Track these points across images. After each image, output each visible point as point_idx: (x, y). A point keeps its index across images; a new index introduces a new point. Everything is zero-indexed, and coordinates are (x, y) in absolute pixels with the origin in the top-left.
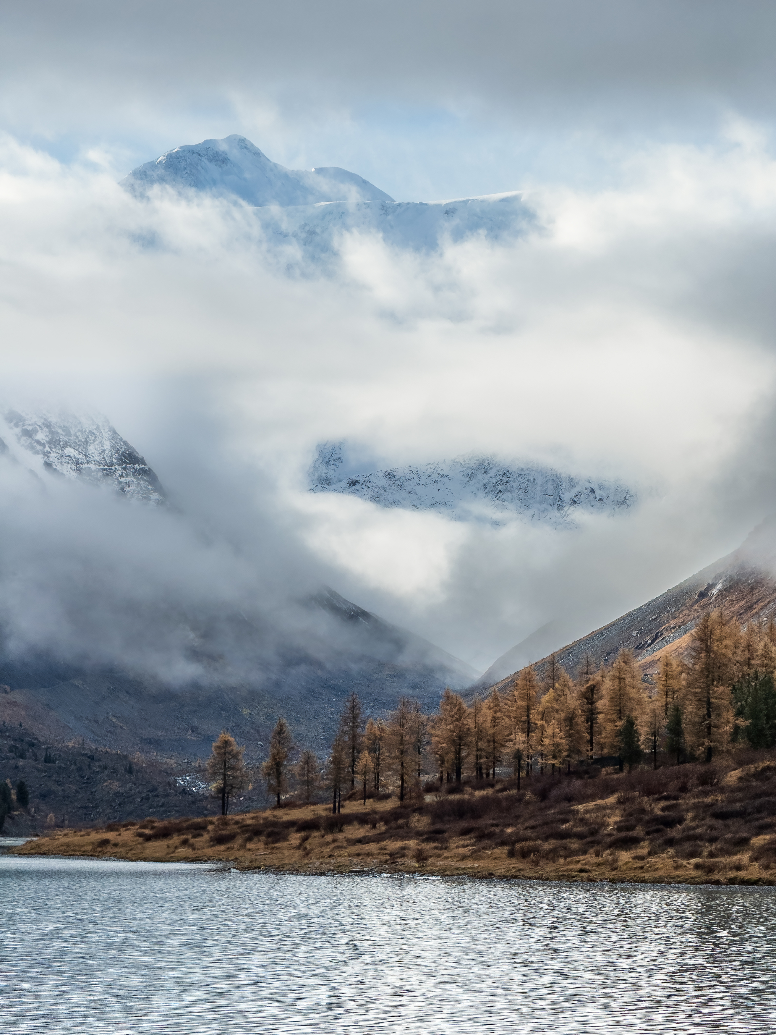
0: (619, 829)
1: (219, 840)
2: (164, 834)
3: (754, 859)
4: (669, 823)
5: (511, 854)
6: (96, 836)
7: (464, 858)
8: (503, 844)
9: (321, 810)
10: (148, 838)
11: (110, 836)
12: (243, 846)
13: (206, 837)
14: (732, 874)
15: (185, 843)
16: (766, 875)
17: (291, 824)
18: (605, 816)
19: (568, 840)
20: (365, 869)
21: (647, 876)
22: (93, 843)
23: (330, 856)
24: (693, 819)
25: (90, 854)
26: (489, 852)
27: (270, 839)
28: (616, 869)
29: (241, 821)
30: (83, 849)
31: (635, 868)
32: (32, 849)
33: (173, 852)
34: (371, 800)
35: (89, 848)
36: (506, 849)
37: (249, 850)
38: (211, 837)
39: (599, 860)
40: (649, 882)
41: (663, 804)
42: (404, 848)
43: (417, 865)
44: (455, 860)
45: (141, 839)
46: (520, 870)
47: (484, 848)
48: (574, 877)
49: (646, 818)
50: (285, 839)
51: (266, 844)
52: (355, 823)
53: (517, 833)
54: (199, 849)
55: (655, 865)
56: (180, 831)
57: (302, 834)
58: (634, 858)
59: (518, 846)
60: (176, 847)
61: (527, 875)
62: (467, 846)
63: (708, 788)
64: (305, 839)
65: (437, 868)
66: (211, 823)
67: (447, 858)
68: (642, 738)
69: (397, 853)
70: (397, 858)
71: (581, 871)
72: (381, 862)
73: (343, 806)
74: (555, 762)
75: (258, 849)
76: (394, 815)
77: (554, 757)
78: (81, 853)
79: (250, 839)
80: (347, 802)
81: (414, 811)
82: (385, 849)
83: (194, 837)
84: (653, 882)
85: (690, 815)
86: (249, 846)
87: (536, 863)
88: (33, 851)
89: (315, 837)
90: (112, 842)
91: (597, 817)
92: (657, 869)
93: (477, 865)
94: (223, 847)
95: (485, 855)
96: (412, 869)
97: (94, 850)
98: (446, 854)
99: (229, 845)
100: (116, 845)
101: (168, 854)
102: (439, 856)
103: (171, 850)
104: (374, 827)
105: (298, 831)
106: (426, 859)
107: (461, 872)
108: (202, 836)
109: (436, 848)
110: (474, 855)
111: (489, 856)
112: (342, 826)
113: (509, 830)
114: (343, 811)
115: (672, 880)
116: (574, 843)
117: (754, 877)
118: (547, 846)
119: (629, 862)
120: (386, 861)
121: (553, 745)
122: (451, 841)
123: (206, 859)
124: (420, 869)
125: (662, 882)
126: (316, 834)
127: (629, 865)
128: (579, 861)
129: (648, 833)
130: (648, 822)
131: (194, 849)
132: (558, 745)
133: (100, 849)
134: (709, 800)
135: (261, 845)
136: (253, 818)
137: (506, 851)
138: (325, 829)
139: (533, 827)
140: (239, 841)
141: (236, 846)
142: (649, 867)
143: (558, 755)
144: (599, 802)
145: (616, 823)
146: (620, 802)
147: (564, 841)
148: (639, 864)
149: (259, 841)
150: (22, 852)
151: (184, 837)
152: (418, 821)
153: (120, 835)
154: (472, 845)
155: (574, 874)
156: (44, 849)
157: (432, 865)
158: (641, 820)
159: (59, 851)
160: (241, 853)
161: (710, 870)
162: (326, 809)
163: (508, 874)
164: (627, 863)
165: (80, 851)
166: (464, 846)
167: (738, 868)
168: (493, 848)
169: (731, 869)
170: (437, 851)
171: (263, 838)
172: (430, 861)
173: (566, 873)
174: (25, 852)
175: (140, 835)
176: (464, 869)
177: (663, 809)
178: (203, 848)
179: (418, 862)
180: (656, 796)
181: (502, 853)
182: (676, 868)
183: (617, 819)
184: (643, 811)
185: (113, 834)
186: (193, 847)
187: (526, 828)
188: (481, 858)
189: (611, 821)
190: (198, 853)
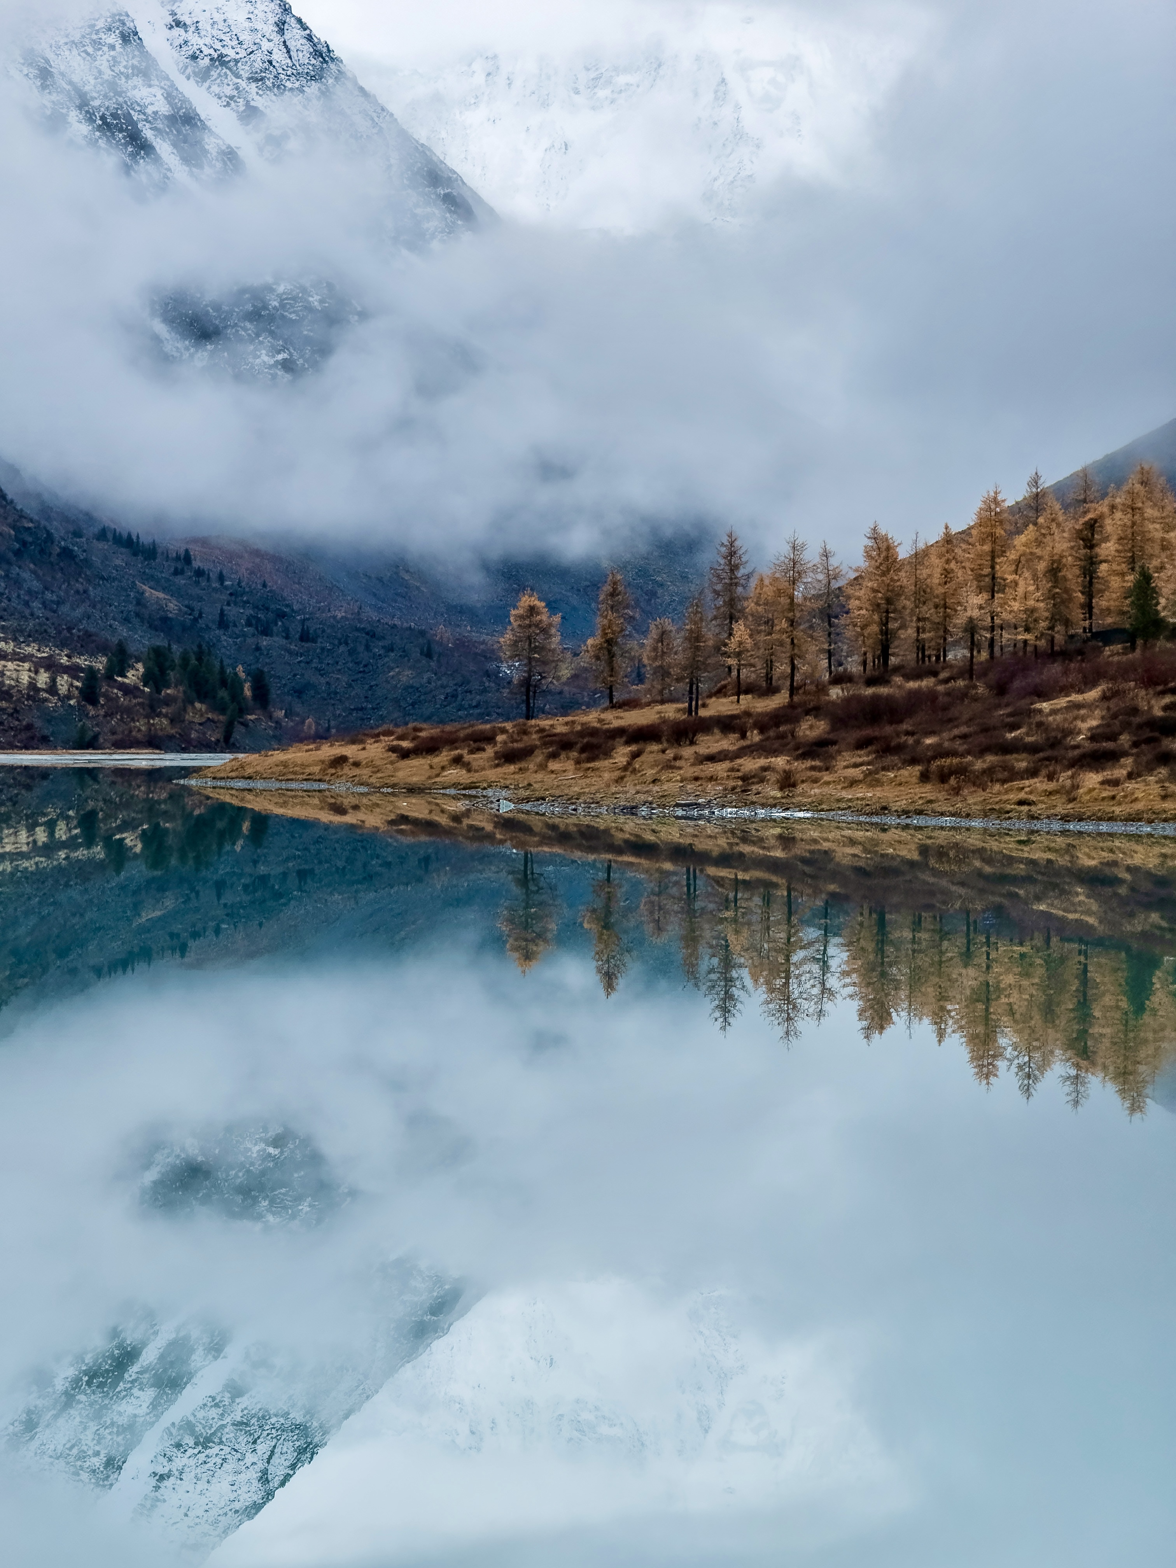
0: (1093, 737)
1: (509, 757)
2: (429, 748)
4: (1170, 729)
5: (924, 777)
6: (328, 751)
7: (853, 783)
8: (913, 761)
9: (671, 711)
10: (405, 754)
11: (350, 751)
12: (542, 767)
13: (490, 751)
15: (457, 761)
17: (620, 732)
18: (1075, 719)
19: (1015, 756)
20: (700, 801)
21: (1117, 810)
22: (323, 762)
23: (654, 781)
25: (317, 778)
26: (891, 775)
27: (584, 756)
28: (1074, 799)
29: (547, 728)
30: (307, 771)
31: (1103, 799)
32: (232, 771)
33: (438, 775)
34: (750, 696)
35: (316, 769)
36: (917, 769)
37: (552, 772)
38: (496, 753)
39: (1051, 786)
40: (1121, 820)
41: (1168, 699)
42: (765, 769)
43: (779, 795)
44: (839, 787)
45: (394, 756)
46: (930, 802)
47: (884, 769)
48: (1008, 812)
49: (1137, 720)
50: (607, 754)
51: (578, 762)
52: (716, 731)
53: (940, 745)
54: (476, 771)
55: (1133, 794)
56: (451, 741)
57: (634, 748)
58: (1102, 783)
59: (935, 764)
60: (443, 768)
61: (939, 809)
62: (861, 764)
64: (635, 755)
65: (810, 800)
66: (503, 731)
67: (828, 783)
68: (1163, 601)
69: (753, 777)
70: (753, 783)
71: (1021, 803)
72: (725, 789)
73: (704, 706)
74: (1027, 636)
75: (564, 771)
76: (777, 718)
77: (1027, 630)
78: (305, 777)
79: (554, 756)
80: (714, 699)
81: (807, 712)
82: (738, 770)
83: (471, 752)
84: (1126, 820)
86: (553, 765)
87: (957, 791)
88: (233, 774)
89: (651, 752)
90: (351, 761)
91: (1065, 720)
92: (1136, 799)
93: (870, 795)
94: (512, 768)
95: (885, 779)
96: (771, 801)
97: (323, 771)
98: (827, 777)
99: (523, 765)
100: (356, 764)
101: (430, 778)
102: (815, 781)
103: (435, 772)
104: (743, 736)
105: (628, 743)
106: (794, 785)
107: (844, 805)
108: (484, 750)
109: (813, 768)
110: (869, 779)
111: (892, 781)
112: (694, 735)
113: (928, 741)
114: (703, 713)
115: (1154, 816)
116: (1022, 760)
118: (979, 765)
119: (1094, 789)
120: (734, 788)
121: (1025, 611)
122: (839, 758)
123: (485, 785)
124: (783, 801)
125: (1140, 820)
126: (655, 747)
127: (1094, 794)
128: (1023, 788)
129: (1135, 744)
130: (1140, 726)
131: (469, 771)
132: (1033, 610)
133: (333, 771)
135: (570, 765)
136: (567, 724)
137: (918, 774)
138: (668, 741)
139: (964, 737)
140: (538, 757)
141: (531, 766)
142: (1125, 797)
143: (1032, 626)
144: (1075, 697)
145: (1090, 729)
146: (1104, 698)
147: (1008, 757)
148: (1109, 792)
149: (568, 758)
150: (219, 775)
151: (457, 752)
152: (811, 727)
153: (364, 749)
154: (869, 764)
155: (1009, 807)
156: (249, 771)
157: (803, 795)
158: (1129, 724)
159: (273, 773)
160: (539, 776)
162: (679, 710)
163: (911, 808)
164: (1091, 790)
165: (303, 773)
166: (856, 766)
168: (899, 769)
170: (813, 773)
171: (574, 754)
172: (800, 789)
173: (997, 807)
174: (222, 775)
175: (393, 749)
176: (850, 800)
177: (1166, 708)
178: (483, 769)
179: (781, 789)
180: (1160, 688)
181: (910, 776)
182: (1164, 797)
183: (1095, 723)
184: (1135, 711)
185: (355, 747)
186: (468, 767)
187: (955, 737)
188: (878, 783)
189: (1084, 726)
190: (475, 777)
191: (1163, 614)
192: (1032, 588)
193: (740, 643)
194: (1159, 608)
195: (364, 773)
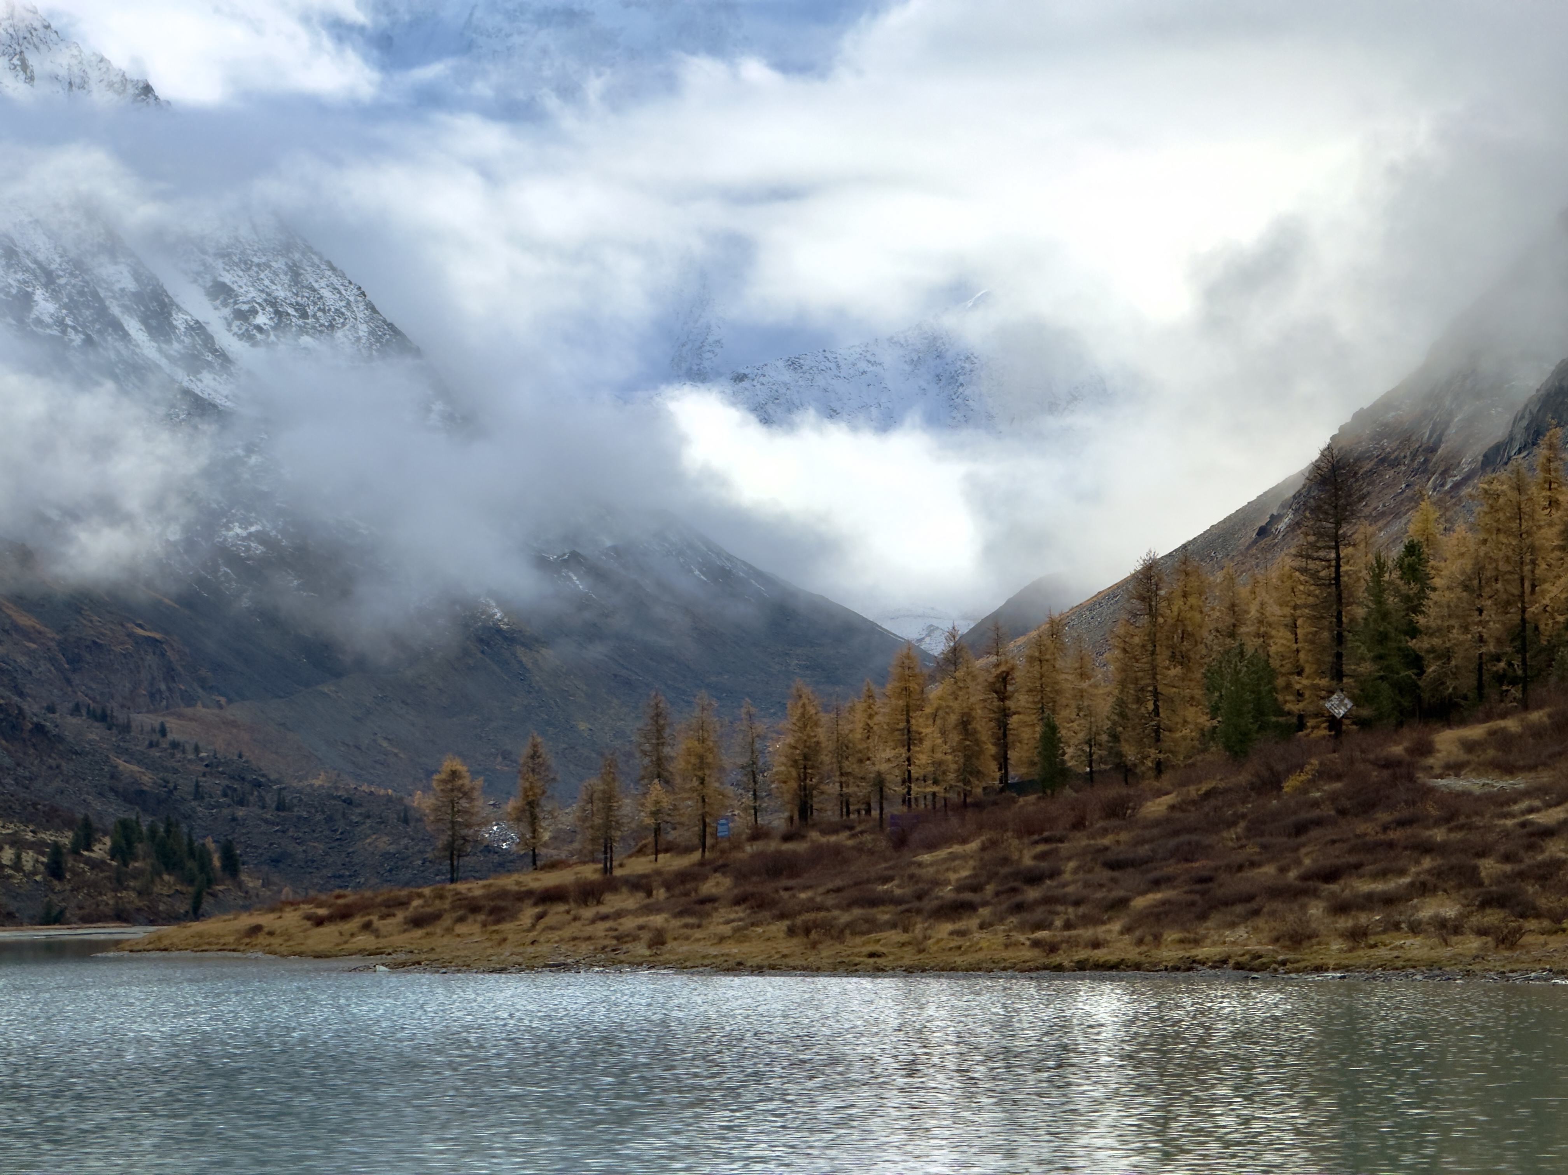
0: (959, 889)
1: (417, 922)
2: (344, 915)
3: (1127, 930)
4: (1033, 879)
5: (791, 932)
6: (246, 921)
7: (722, 939)
8: (782, 916)
9: (590, 872)
10: (319, 922)
11: (266, 920)
12: (449, 930)
13: (401, 915)
14: (1082, 954)
15: (367, 927)
16: (1133, 954)
17: (530, 893)
18: (948, 870)
19: (882, 908)
20: (569, 961)
21: (959, 960)
22: (237, 931)
23: (533, 943)
24: (1075, 871)
25: (232, 947)
26: (760, 930)
27: (491, 918)
28: (924, 950)
29: (464, 891)
30: (222, 941)
31: (951, 949)
32: (150, 943)
33: (346, 942)
34: (668, 855)
35: (231, 939)
36: (784, 924)
37: (459, 936)
38: (405, 918)
39: (905, 937)
40: (962, 970)
41: (1041, 848)
42: (641, 928)
43: (647, 953)
44: (709, 943)
45: (308, 924)
46: (785, 956)
47: (753, 925)
48: (856, 965)
49: (1004, 870)
50: (514, 917)
51: (484, 925)
52: (624, 890)
53: (811, 900)
54: (385, 937)
55: (978, 943)
56: (365, 907)
57: (538, 910)
58: (952, 933)
59: (799, 920)
60: (352, 935)
61: (792, 964)
62: (733, 921)
63: (1115, 822)
64: (540, 917)
65: (676, 957)
66: (420, 896)
67: (698, 940)
68: (1070, 751)
69: (627, 936)
70: (626, 942)
71: (872, 955)
72: (596, 949)
73: (621, 865)
74: (935, 789)
75: (471, 934)
76: (684, 877)
77: (936, 782)
78: (219, 947)
79: (461, 920)
80: (633, 859)
81: (716, 870)
82: (616, 930)
83: (382, 917)
84: (967, 970)
85: (1072, 865)
86: (461, 929)
87: (814, 945)
88: (150, 947)
89: (557, 913)
90: (266, 930)
91: (938, 872)
92: (981, 949)
93: (736, 951)
94: (419, 933)
95: (753, 935)
96: (639, 959)
97: (238, 940)
98: (698, 934)
99: (429, 929)
100: (271, 934)
101: (338, 945)
102: (687, 938)
103: (344, 938)
104: (649, 894)
105: (536, 904)
106: (663, 943)
107: (706, 962)
108: (394, 915)
109: (686, 926)
110: (737, 935)
111: (760, 936)
112: (601, 895)
113: (803, 896)
114: (618, 872)
115: (993, 965)
116: (886, 913)
117: (1113, 958)
118: (845, 918)
119: (942, 939)
120: (604, 948)
121: (933, 763)
122: (715, 914)
123: (390, 951)
124: (651, 959)
125: (980, 969)
126: (562, 908)
127: (942, 944)
128: (879, 940)
129: (997, 894)
130: (1006, 877)
131: (377, 937)
132: (940, 763)
133: (247, 940)
134: (1106, 841)
135: (476, 928)
136: (484, 886)
137: (785, 928)
138: (575, 901)
139: (838, 890)
140: (447, 921)
141: (439, 931)
142: (970, 946)
143: (940, 778)
144: (957, 848)
145: (958, 880)
146: (983, 849)
147: (874, 911)
148: (957, 941)
149: (475, 921)
150: (135, 948)
151: (367, 919)
152: (718, 884)
153: (280, 917)
154: (740, 920)
155: (857, 960)
156: (166, 942)
157: (670, 952)
158: (997, 874)
159: (188, 944)
160: (445, 940)
161: (1053, 948)
162: (596, 871)
163: (766, 963)
164: (939, 941)
165: (218, 944)
166: (727, 922)
167: (1096, 944)
168: (769, 924)
169: (1086, 946)
170: (685, 930)
171: (481, 917)
172: (669, 946)
173: (846, 960)
174: (140, 947)
175: (308, 918)
176: (715, 956)
177: (1036, 857)
178: (391, 935)
179: (650, 947)
180: (1036, 837)
181: (778, 931)
182: (1007, 946)
183: (965, 873)
184: (1006, 861)
185: (272, 916)
186: (377, 934)
187: (828, 892)
188: (746, 939)
189: (953, 877)
190: (382, 942)
191: (1070, 764)
192: (939, 741)
193: (657, 802)
194: (1066, 757)
195: (276, 941)
